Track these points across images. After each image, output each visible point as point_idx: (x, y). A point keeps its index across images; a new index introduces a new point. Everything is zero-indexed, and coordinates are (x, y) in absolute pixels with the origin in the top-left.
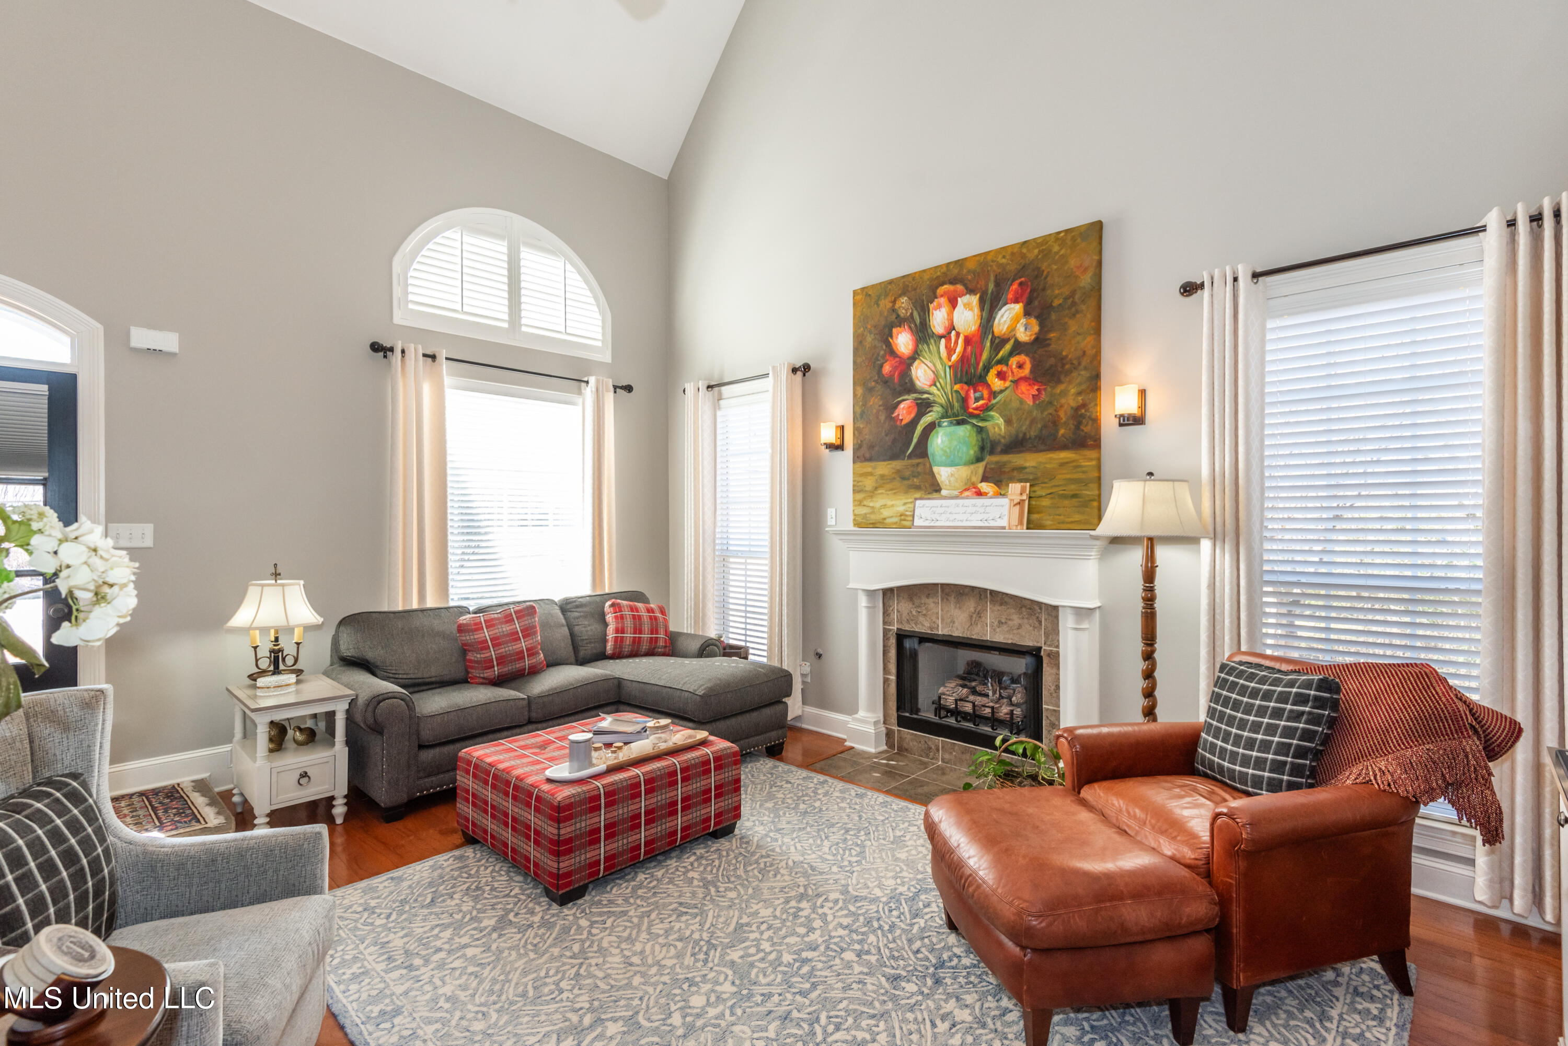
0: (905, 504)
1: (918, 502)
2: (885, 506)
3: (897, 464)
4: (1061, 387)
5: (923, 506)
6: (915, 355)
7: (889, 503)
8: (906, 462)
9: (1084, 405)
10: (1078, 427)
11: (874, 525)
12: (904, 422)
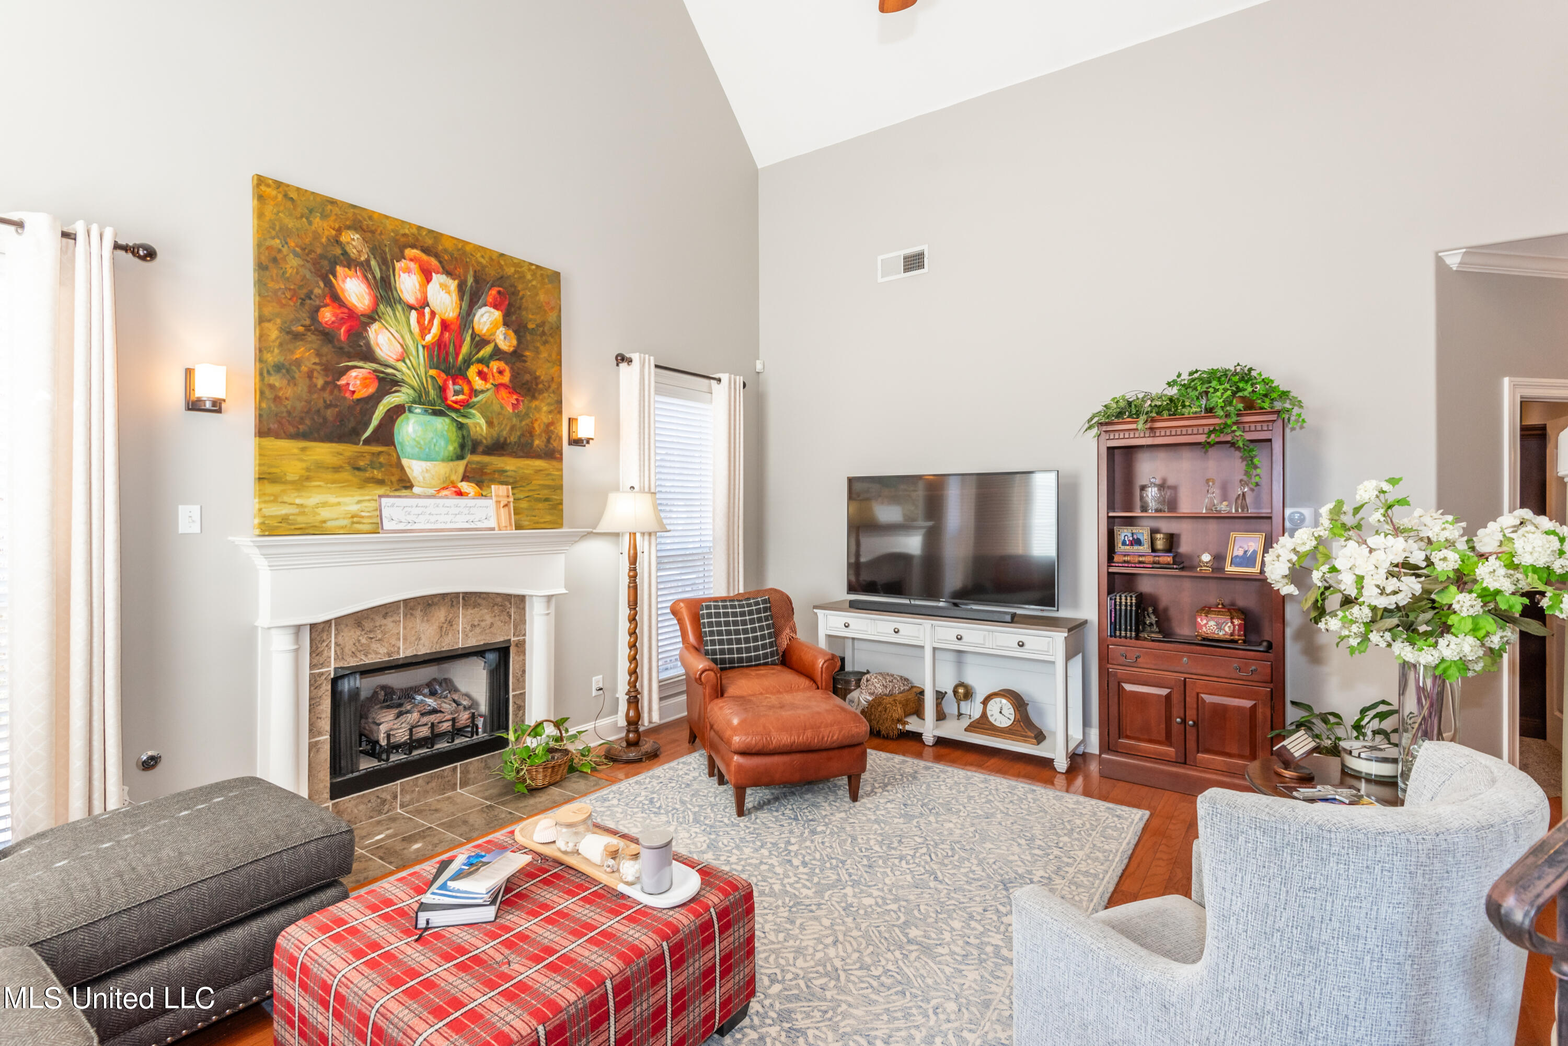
0: (359, 502)
1: (384, 500)
2: (324, 504)
3: (348, 450)
4: (535, 404)
5: (393, 505)
6: (372, 317)
7: (332, 499)
8: (360, 448)
9: (552, 424)
10: (548, 440)
11: (303, 531)
12: (356, 396)
